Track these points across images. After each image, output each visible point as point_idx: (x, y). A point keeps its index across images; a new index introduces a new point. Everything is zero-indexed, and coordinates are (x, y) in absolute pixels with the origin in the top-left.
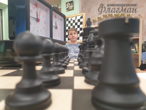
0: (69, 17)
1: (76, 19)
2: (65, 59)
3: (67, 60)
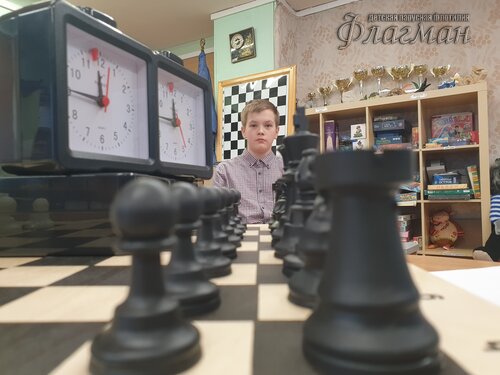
0: (240, 82)
1: (264, 87)
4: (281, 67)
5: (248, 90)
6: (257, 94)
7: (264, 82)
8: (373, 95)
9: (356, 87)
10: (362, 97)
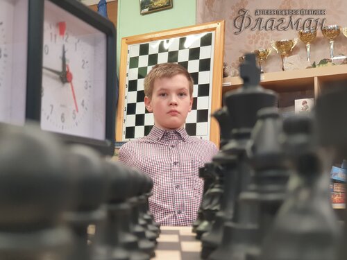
0: (151, 40)
1: (181, 47)
2: (139, 229)
3: (149, 234)
4: (204, 22)
5: (161, 49)
6: (173, 55)
7: (182, 41)
8: (324, 62)
9: (302, 52)
10: (310, 64)
